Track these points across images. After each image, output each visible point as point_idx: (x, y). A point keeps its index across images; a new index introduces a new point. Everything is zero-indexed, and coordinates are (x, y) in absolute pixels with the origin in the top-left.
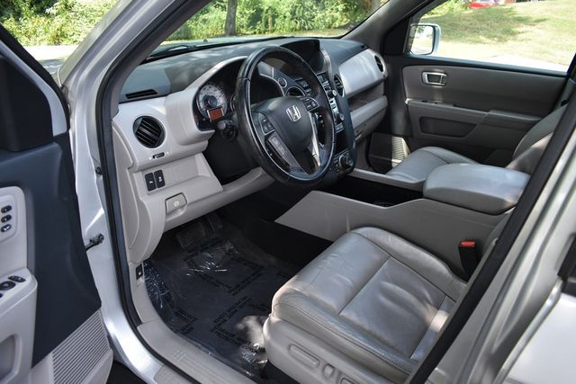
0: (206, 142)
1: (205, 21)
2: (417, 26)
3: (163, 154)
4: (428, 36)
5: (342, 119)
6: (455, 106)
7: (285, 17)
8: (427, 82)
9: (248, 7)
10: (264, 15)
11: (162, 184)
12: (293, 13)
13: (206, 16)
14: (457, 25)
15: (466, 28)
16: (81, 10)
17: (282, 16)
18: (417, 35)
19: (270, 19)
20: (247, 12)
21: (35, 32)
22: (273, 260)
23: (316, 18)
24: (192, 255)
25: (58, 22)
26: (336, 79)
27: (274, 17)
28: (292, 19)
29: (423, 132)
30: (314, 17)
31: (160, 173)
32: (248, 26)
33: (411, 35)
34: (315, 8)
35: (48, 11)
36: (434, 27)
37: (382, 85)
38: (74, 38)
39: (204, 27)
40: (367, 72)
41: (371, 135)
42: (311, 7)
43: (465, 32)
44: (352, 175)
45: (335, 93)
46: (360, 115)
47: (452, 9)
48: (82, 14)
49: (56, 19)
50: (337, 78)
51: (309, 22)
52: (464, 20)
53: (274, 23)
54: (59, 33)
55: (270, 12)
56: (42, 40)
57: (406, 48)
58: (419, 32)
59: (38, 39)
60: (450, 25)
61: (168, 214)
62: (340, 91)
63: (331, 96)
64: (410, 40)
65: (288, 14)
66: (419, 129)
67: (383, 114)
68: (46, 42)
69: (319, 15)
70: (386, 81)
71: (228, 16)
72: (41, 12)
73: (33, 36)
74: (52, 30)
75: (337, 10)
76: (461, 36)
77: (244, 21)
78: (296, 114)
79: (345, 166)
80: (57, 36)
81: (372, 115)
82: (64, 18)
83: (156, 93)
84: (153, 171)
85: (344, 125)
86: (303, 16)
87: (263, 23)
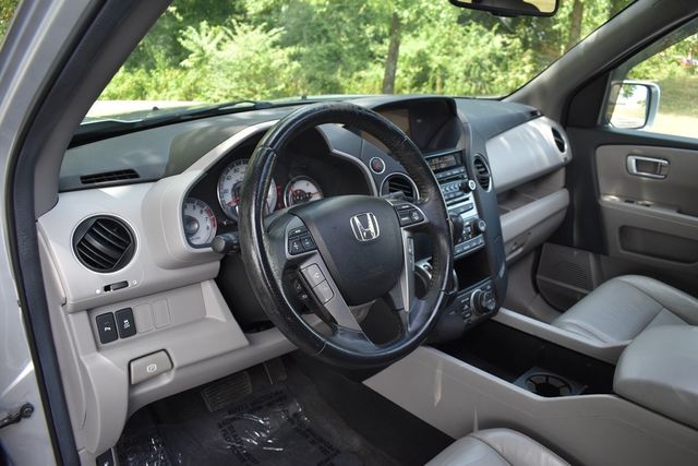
0: (217, 265)
1: (359, 78)
2: (621, 84)
3: (125, 284)
4: (639, 103)
5: (482, 228)
6: (680, 212)
7: (457, 78)
8: (635, 171)
9: (413, 65)
10: (431, 75)
11: (132, 331)
12: (467, 74)
13: (363, 73)
14: (680, 94)
15: (692, 97)
16: (218, 63)
17: (454, 77)
18: (620, 99)
19: (438, 81)
20: (412, 70)
21: (166, 86)
22: (356, 442)
23: (496, 81)
24: (234, 419)
25: (192, 75)
26: (478, 161)
27: (444, 77)
28: (466, 81)
29: (625, 250)
30: (493, 79)
31: (128, 313)
32: (412, 87)
33: (611, 99)
34: (495, 68)
35: (182, 64)
36: (649, 87)
37: (562, 173)
38: (208, 94)
39: (359, 85)
40: (532, 154)
41: (541, 246)
42: (490, 67)
43: (692, 103)
44: (496, 318)
45: (472, 184)
46: (517, 221)
47: (672, 73)
48: (219, 68)
49: (191, 72)
50: (481, 162)
51: (487, 86)
52: (690, 86)
53: (443, 85)
54: (192, 87)
55: (439, 72)
56: (173, 95)
57: (603, 117)
58: (626, 95)
59: (170, 93)
60: (670, 93)
61: (132, 387)
62: (484, 182)
63: (466, 189)
64: (610, 107)
65: (461, 75)
66: (618, 245)
67: (561, 216)
68: (177, 97)
69: (501, 78)
70: (568, 166)
71: (387, 74)
72: (176, 65)
73: (164, 91)
74: (185, 85)
75: (523, 72)
76: (684, 108)
77: (408, 81)
78: (371, 228)
79: (480, 309)
80: (190, 91)
81: (539, 220)
82: (199, 72)
83: (137, 176)
84: (114, 309)
85: (485, 238)
86: (480, 78)
87: (430, 85)
